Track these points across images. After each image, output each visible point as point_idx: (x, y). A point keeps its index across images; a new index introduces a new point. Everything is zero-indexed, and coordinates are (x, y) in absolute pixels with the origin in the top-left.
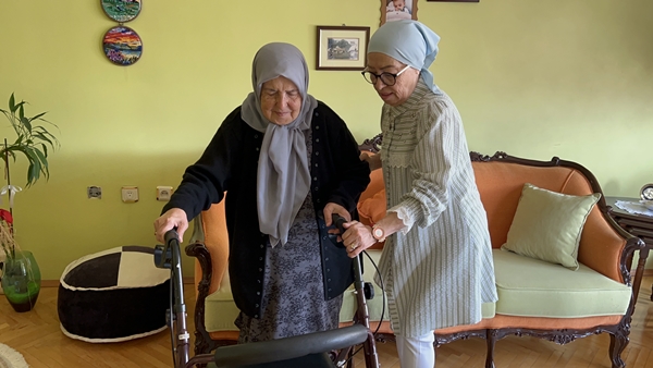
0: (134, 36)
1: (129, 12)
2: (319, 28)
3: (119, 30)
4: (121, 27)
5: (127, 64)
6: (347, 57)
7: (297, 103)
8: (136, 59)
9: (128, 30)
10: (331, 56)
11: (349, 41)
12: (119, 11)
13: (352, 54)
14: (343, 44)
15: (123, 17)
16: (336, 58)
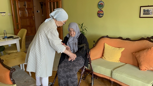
0: (102, 11)
1: (102, 7)
2: (141, 7)
3: (100, 11)
4: (100, 10)
5: (101, 17)
6: (149, 14)
7: (75, 33)
8: (102, 16)
9: (101, 10)
10: (144, 14)
11: (150, 10)
12: (100, 7)
13: (151, 13)
14: (148, 11)
15: (101, 8)
16: (146, 14)
